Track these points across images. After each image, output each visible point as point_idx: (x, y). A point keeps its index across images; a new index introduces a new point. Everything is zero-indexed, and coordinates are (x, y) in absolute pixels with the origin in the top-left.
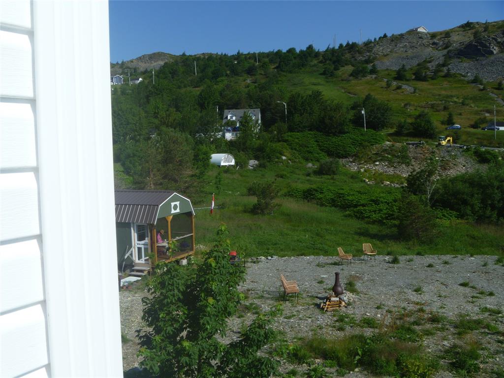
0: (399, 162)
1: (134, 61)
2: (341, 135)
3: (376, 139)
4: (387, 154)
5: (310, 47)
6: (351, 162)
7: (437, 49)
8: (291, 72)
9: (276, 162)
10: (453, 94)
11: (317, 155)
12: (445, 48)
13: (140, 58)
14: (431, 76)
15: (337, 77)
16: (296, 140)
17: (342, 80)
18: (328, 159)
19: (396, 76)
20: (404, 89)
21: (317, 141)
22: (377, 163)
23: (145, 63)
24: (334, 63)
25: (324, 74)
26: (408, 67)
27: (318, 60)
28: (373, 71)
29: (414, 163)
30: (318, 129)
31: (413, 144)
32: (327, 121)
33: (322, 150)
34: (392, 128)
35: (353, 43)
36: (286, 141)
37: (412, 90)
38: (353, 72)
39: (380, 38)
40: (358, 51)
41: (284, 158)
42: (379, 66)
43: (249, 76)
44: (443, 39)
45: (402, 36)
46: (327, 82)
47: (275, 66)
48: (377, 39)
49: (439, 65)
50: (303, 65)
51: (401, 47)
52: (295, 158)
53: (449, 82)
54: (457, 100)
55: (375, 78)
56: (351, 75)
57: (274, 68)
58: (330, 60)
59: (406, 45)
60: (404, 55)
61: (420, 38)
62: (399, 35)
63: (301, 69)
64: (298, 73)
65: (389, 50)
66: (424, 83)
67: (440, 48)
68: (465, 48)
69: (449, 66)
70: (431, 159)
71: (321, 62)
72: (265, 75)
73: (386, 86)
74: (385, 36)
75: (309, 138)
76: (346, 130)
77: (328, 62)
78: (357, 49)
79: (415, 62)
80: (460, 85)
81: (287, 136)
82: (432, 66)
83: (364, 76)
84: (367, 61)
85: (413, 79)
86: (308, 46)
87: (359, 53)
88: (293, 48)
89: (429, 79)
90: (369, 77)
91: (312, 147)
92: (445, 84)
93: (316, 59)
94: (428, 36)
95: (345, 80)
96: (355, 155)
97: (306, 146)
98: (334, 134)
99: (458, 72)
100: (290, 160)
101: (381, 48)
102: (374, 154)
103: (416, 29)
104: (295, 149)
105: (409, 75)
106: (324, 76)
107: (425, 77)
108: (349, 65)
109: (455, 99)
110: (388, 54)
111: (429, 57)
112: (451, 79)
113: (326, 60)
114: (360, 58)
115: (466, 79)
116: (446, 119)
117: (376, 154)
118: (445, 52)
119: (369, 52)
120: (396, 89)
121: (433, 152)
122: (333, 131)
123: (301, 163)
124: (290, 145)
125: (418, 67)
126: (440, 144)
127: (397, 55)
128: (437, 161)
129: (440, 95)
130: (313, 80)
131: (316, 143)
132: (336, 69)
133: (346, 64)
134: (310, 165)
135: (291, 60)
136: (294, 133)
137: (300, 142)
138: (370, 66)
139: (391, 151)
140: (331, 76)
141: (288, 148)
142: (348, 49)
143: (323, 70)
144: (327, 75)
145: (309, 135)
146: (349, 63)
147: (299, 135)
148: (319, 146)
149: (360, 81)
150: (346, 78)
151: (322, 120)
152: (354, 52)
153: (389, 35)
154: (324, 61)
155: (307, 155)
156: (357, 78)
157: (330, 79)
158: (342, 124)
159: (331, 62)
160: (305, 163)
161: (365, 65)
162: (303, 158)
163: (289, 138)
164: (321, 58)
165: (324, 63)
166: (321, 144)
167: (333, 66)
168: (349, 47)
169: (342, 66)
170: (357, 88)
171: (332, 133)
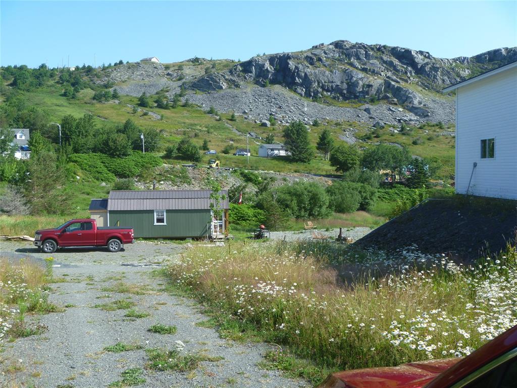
0: (181, 182)
2: (125, 157)
3: (156, 161)
4: (170, 174)
5: (43, 66)
6: (137, 182)
7: (171, 80)
8: (28, 91)
9: (73, 181)
10: (196, 123)
11: (106, 176)
12: (180, 80)
14: (171, 105)
15: (78, 100)
16: (85, 161)
17: (86, 103)
18: (117, 180)
19: (139, 102)
20: (150, 115)
21: (102, 162)
22: (162, 182)
24: (73, 85)
25: (65, 95)
26: (148, 95)
27: (54, 80)
28: (115, 96)
29: (194, 183)
30: (102, 151)
31: (189, 166)
32: (111, 144)
33: (109, 170)
34: (158, 151)
35: (88, 66)
36: (75, 162)
37: (159, 117)
38: (95, 95)
39: (116, 64)
40: (96, 75)
41: (78, 177)
42: (121, 93)
44: (176, 71)
45: (138, 64)
46: (70, 104)
47: (9, 82)
48: (113, 64)
49: (176, 95)
50: (40, 84)
51: (138, 75)
52: (88, 178)
53: (188, 111)
54: (200, 128)
55: (119, 103)
56: (94, 98)
57: (7, 85)
58: (68, 81)
59: (142, 73)
60: (142, 83)
61: (155, 68)
62: (136, 63)
63: (38, 88)
64: (35, 92)
65: (127, 77)
66: (166, 110)
67: (174, 79)
68: (198, 81)
69: (186, 97)
70: (208, 179)
71: (58, 82)
73: (132, 112)
74: (121, 62)
75: (96, 159)
76: (129, 153)
77: (65, 83)
78: (95, 73)
79: (153, 91)
80: (198, 115)
81: (74, 156)
82: (170, 95)
83: (107, 100)
84: (106, 86)
85: (156, 107)
86: (40, 65)
87: (97, 77)
88: (24, 65)
89: (170, 108)
90: (111, 102)
91: (101, 168)
92: (185, 113)
93: (52, 78)
94: (163, 67)
95: (89, 103)
96: (138, 176)
97: (95, 167)
98: (119, 156)
99: (194, 103)
100: (84, 179)
101: (119, 74)
102: (158, 175)
103: (150, 59)
104: (86, 169)
105: (151, 102)
106: (65, 98)
107: (167, 105)
108: (88, 88)
109: (198, 127)
110: (126, 81)
111: (166, 87)
112: (190, 109)
113: (63, 81)
114: (99, 82)
115: (202, 109)
116: (202, 145)
117: (160, 174)
118: (180, 83)
119: (107, 77)
120: (143, 115)
121: (208, 174)
122: (118, 153)
123: (94, 182)
124: (80, 165)
125: (157, 95)
126: (211, 167)
127: (135, 82)
128: (212, 180)
129: (185, 123)
130: (55, 101)
131: (103, 164)
132: (77, 91)
133: (85, 87)
134: (104, 184)
135: (27, 78)
136: (81, 154)
137: (90, 163)
138: (111, 90)
139: (173, 172)
140: (73, 98)
141: (79, 169)
142: (84, 72)
143: (63, 91)
144: (68, 96)
145: (95, 157)
146: (88, 86)
147: (85, 156)
148: (106, 167)
149: (104, 105)
150: (89, 101)
151: (106, 143)
152: (91, 75)
153: (125, 62)
154: (61, 82)
155: (97, 175)
156: (100, 102)
157: (72, 101)
158: (126, 147)
159: (69, 84)
160: (97, 183)
161: (106, 90)
162: (95, 177)
163: (78, 159)
164: (57, 79)
165: (61, 84)
166: (107, 165)
167: (73, 88)
168: (86, 70)
169: (82, 89)
170: (105, 111)
171: (116, 155)
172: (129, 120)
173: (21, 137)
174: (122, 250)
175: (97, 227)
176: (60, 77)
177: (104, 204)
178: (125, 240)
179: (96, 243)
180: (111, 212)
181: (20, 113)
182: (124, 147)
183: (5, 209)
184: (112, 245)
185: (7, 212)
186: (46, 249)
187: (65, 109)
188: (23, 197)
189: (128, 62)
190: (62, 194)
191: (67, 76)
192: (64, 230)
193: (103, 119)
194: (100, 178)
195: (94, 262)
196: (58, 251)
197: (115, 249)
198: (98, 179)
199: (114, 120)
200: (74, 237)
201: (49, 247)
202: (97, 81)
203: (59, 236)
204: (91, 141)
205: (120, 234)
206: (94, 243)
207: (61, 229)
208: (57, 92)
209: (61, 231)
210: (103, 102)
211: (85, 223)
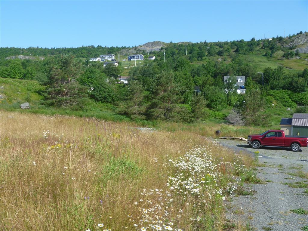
1: (142, 46)
2: (303, 92)
5: (253, 39)
8: (244, 54)
9: (270, 107)
11: (290, 104)
13: (146, 44)
15: (274, 58)
16: (278, 95)
17: (278, 59)
18: (298, 106)
21: (288, 96)
23: (149, 47)
24: (271, 49)
25: (266, 55)
27: (260, 47)
28: (297, 54)
30: (288, 89)
32: (294, 84)
33: (293, 101)
35: (280, 37)
36: (272, 95)
38: (284, 54)
39: (297, 34)
41: (273, 105)
42: (300, 52)
43: (219, 56)
46: (269, 60)
47: (234, 50)
48: (296, 34)
50: (251, 50)
52: (279, 105)
55: (300, 58)
56: (284, 56)
57: (233, 52)
58: (268, 47)
63: (250, 52)
64: (249, 55)
65: (305, 41)
71: (262, 48)
72: (229, 56)
75: (285, 94)
76: (306, 90)
77: (266, 48)
78: (284, 40)
81: (271, 92)
83: (292, 57)
84: (291, 48)
86: (252, 38)
87: (286, 43)
88: (242, 40)
90: (294, 58)
91: (287, 99)
93: (258, 46)
95: (281, 60)
97: (283, 98)
98: (299, 92)
100: (277, 106)
101: (300, 40)
104: (278, 100)
106: (266, 57)
108: (280, 50)
110: (304, 44)
113: (265, 47)
114: (286, 46)
119: (292, 43)
122: (299, 90)
123: (283, 108)
124: (275, 97)
130: (260, 59)
132: (273, 52)
133: (278, 50)
134: (289, 109)
135: (244, 47)
136: (275, 91)
137: (280, 96)
138: (295, 51)
140: (271, 57)
141: (274, 99)
142: (278, 41)
143: (265, 53)
144: (268, 56)
145: (283, 92)
146: (280, 49)
147: (278, 92)
148: (291, 98)
149: (290, 60)
150: (280, 58)
151: (291, 84)
152: (282, 42)
153: (303, 32)
154: (264, 48)
155: (285, 103)
156: (288, 58)
157: (270, 59)
158: (304, 86)
159: (269, 49)
160: (285, 108)
161: (292, 51)
162: (283, 105)
163: (273, 93)
164: (261, 46)
165: (264, 49)
166: (291, 97)
167: (271, 51)
168: (279, 39)
169: (276, 51)
170: (290, 64)
171: (298, 91)
172: (306, 69)
173: (240, 81)
174: (300, 151)
175: (285, 136)
176: (263, 45)
177: (289, 121)
178: (302, 145)
179: (284, 145)
180: (294, 127)
181: (240, 67)
182: (302, 86)
183: (231, 121)
184: (294, 147)
185: (232, 124)
186: (254, 146)
187: (266, 64)
188: (241, 115)
189: (305, 32)
190: (263, 114)
191: (267, 44)
192: (265, 136)
193: (289, 69)
194: (286, 105)
195: (282, 156)
196: (261, 148)
197: (295, 149)
198: (285, 106)
199: (296, 70)
200: (270, 140)
201: (255, 145)
202: (286, 45)
203: (262, 139)
204: (281, 83)
205: (299, 140)
206: (283, 145)
207: (263, 135)
208: (261, 54)
209: (263, 136)
210: (289, 58)
211: (278, 132)
